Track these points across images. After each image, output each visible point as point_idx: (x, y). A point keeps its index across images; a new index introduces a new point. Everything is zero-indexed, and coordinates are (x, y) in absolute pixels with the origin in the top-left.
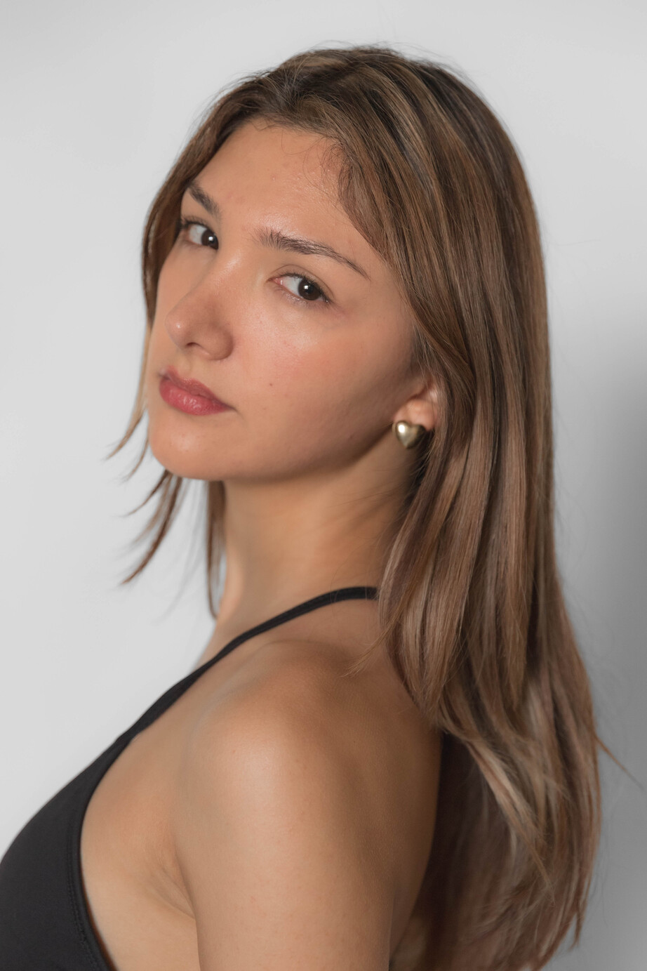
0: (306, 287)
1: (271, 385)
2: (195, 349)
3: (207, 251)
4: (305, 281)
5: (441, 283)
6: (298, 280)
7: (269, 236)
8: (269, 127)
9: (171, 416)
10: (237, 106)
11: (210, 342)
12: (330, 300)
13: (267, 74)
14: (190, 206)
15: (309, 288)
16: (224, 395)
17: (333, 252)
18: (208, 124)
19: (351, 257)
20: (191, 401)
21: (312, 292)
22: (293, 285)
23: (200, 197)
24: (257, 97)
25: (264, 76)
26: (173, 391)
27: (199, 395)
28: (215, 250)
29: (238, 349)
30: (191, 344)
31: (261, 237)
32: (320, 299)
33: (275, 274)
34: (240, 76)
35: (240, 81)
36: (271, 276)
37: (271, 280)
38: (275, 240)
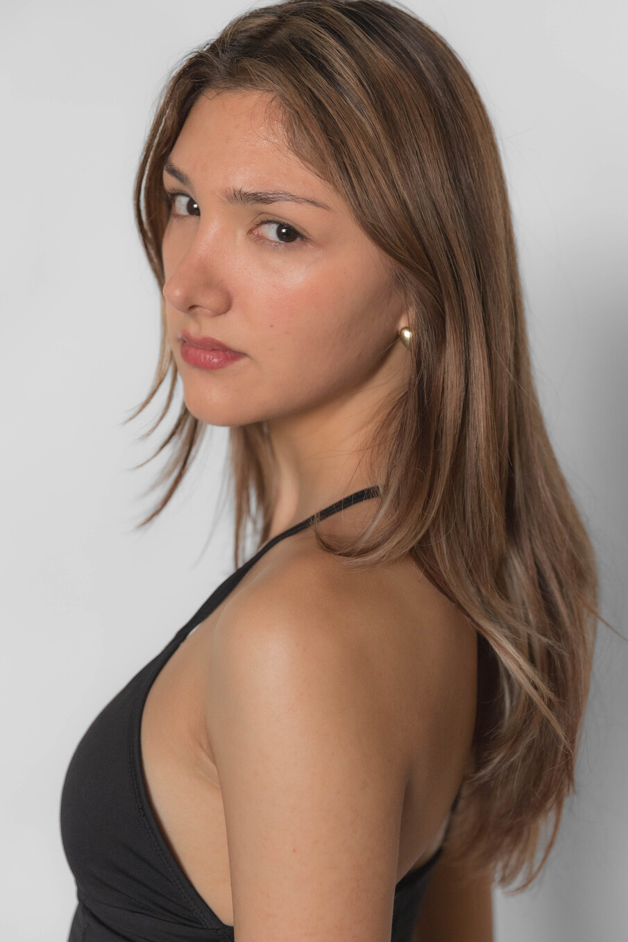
0: (284, 231)
1: (272, 326)
2: (197, 310)
3: (194, 219)
4: (281, 226)
5: (391, 201)
6: (275, 227)
7: (233, 194)
8: (218, 94)
9: (196, 374)
10: (188, 83)
11: (209, 301)
12: (306, 238)
13: (208, 47)
14: (170, 182)
15: (286, 231)
16: (235, 343)
17: (291, 195)
18: (166, 104)
19: (309, 195)
20: (208, 356)
21: (289, 234)
22: (270, 232)
23: (174, 172)
24: (204, 69)
25: (205, 49)
26: (192, 351)
27: (213, 350)
28: (197, 217)
29: (236, 301)
30: (193, 307)
31: (227, 197)
32: (298, 239)
33: (252, 226)
34: (183, 54)
35: (185, 59)
36: (248, 229)
37: (250, 231)
38: (238, 197)
